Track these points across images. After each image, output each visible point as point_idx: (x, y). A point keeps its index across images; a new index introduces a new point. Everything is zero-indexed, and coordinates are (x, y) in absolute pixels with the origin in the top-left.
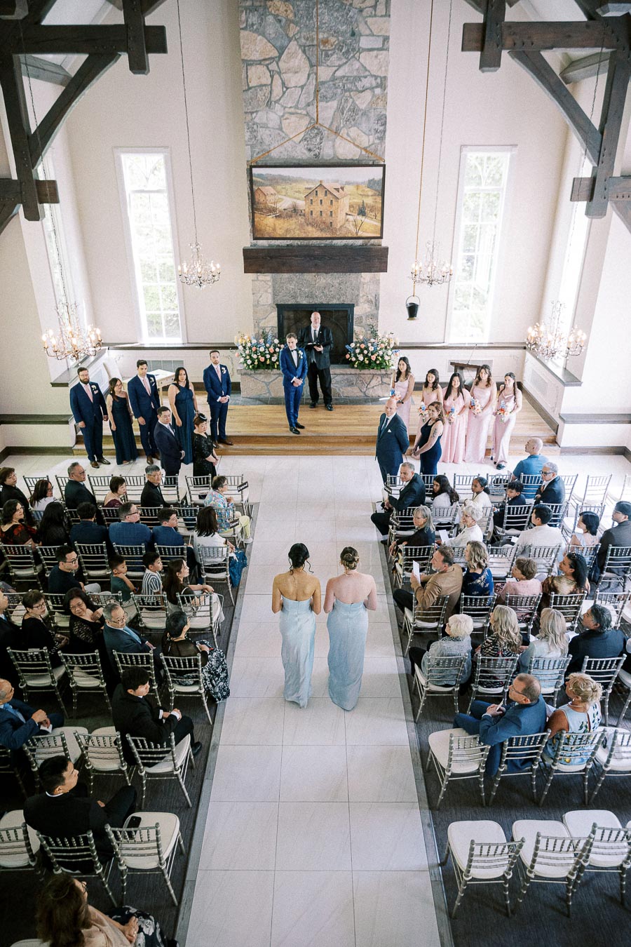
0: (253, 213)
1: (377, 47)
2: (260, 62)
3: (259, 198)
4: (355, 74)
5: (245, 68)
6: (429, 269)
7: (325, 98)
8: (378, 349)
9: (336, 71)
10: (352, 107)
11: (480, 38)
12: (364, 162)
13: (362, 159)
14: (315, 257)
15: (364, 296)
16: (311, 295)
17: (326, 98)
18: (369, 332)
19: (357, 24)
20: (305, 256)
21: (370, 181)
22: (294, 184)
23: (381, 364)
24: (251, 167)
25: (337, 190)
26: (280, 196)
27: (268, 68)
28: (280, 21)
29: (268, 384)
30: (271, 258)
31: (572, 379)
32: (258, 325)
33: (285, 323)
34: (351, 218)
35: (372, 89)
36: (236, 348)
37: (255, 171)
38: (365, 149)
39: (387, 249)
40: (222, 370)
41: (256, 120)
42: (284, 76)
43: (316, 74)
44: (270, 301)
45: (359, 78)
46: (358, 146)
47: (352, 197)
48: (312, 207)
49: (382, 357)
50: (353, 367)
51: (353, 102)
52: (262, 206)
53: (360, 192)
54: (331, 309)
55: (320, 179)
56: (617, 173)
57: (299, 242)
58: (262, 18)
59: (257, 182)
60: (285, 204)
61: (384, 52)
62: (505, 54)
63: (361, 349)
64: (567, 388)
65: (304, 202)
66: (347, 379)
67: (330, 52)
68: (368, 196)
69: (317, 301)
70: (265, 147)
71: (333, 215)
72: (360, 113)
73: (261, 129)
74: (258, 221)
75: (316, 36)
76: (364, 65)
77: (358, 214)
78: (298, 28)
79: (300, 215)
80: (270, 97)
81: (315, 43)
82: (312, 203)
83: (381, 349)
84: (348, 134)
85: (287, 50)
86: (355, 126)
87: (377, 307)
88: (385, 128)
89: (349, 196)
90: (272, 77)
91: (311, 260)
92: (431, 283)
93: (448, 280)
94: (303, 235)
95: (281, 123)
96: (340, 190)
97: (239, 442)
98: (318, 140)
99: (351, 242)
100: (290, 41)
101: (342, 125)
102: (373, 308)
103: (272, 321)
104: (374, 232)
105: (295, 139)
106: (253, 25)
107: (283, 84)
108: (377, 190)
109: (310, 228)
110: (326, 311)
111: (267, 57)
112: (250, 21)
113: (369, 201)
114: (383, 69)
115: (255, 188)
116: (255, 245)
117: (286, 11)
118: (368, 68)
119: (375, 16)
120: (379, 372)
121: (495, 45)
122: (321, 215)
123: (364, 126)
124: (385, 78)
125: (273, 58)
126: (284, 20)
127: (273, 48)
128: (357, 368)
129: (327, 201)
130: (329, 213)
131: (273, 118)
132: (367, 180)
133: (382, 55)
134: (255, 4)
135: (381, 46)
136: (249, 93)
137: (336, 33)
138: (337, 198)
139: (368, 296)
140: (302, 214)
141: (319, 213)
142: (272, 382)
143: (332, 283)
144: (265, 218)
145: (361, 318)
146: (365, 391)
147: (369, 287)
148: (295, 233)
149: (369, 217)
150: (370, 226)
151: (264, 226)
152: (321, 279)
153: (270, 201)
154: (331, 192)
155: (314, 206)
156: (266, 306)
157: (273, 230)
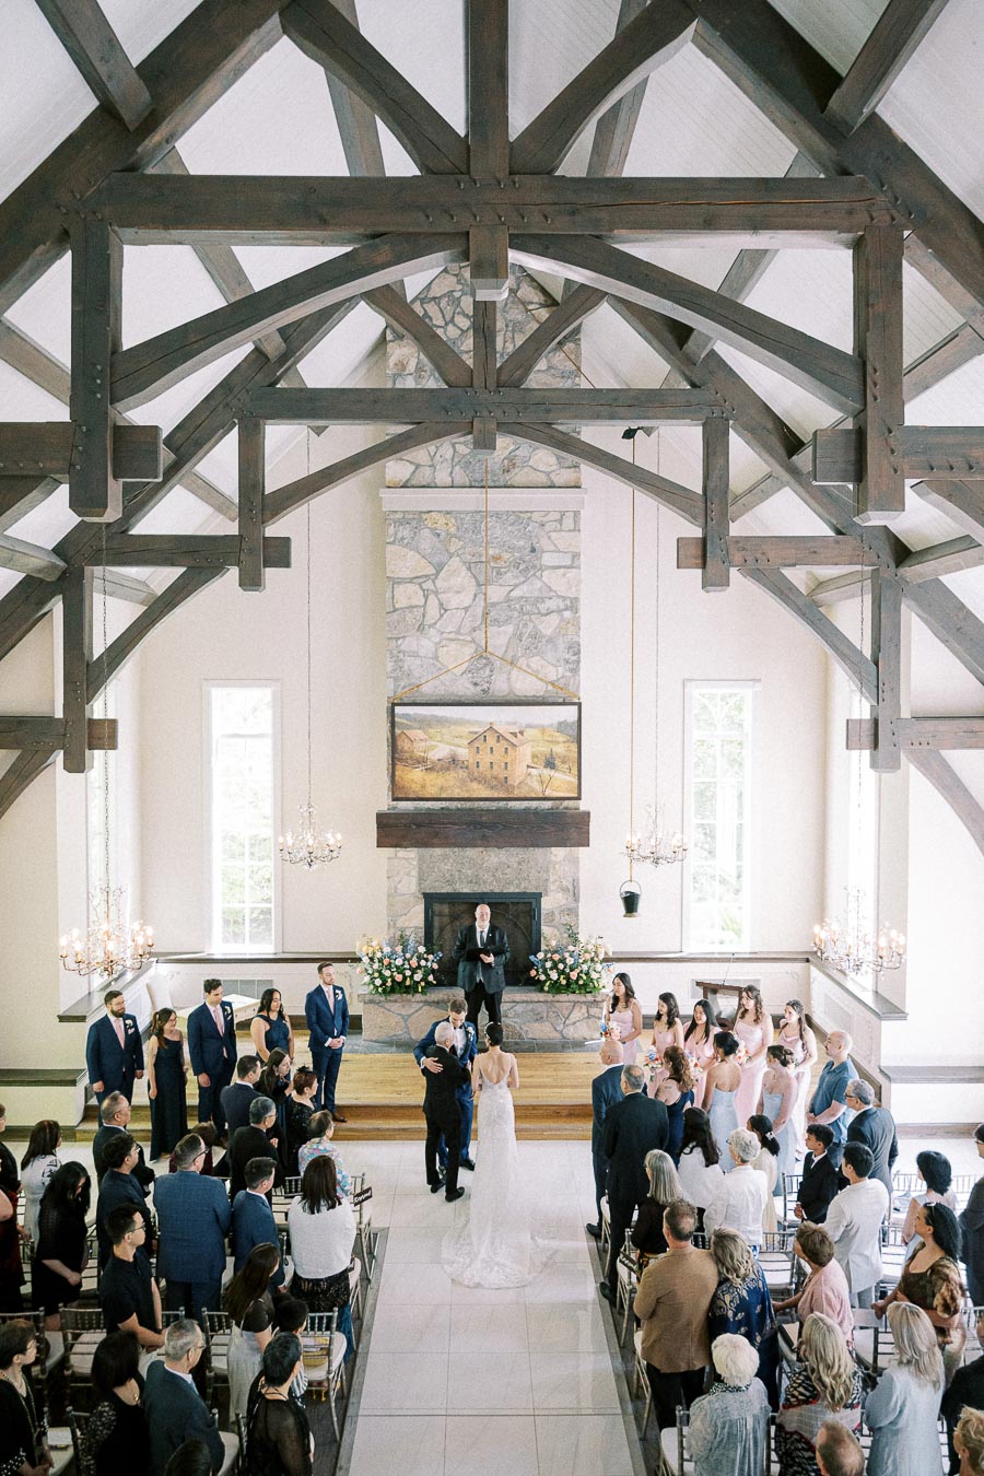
0: (394, 765)
1: (564, 564)
2: (411, 580)
3: (403, 744)
4: (536, 594)
5: (391, 587)
6: (653, 842)
7: (496, 622)
8: (581, 961)
9: (511, 591)
10: (533, 633)
11: (700, 552)
12: (550, 700)
13: (547, 695)
14: (482, 825)
15: (556, 881)
16: (476, 880)
17: (499, 623)
18: (566, 935)
19: (539, 540)
20: (468, 824)
21: (560, 724)
22: (453, 727)
23: (585, 985)
24: (394, 705)
25: (515, 734)
26: (433, 743)
27: (421, 587)
28: (438, 535)
29: (406, 1019)
30: (419, 826)
31: (891, 1009)
32: (395, 924)
33: (436, 922)
34: (534, 772)
35: (559, 611)
36: (359, 960)
37: (397, 709)
38: (553, 684)
39: (588, 814)
40: (335, 994)
41: (402, 648)
42: (440, 596)
43: (485, 594)
44: (414, 888)
45: (543, 602)
46: (541, 680)
47: (536, 744)
48: (478, 756)
49: (587, 974)
50: (542, 990)
51: (534, 627)
52: (407, 755)
53: (547, 738)
54: (507, 901)
55: (491, 720)
56: (905, 714)
57: (453, 805)
58: (416, 530)
59: (402, 724)
60: (439, 752)
61: (574, 570)
62: (733, 572)
63: (554, 961)
64: (885, 1024)
65: (467, 751)
66: (532, 1010)
67: (503, 570)
68: (558, 742)
69: (486, 889)
70: (413, 681)
71: (509, 768)
72: (544, 640)
73: (408, 658)
74: (401, 777)
75: (484, 552)
76: (549, 584)
77: (545, 767)
78: (461, 543)
79: (462, 768)
80: (423, 620)
81: (484, 559)
82: (478, 752)
83: (585, 962)
84: (528, 666)
85: (447, 567)
86: (537, 655)
87: (576, 900)
88: (579, 658)
89: (531, 743)
90: (426, 597)
91: (475, 828)
92: (656, 862)
93: (680, 857)
94: (466, 795)
95: (436, 651)
96: (519, 735)
97: (358, 1116)
98: (488, 672)
99: (534, 804)
100: (451, 557)
101: (520, 654)
102: (571, 899)
103: (415, 918)
104: (569, 791)
105: (456, 671)
106: (403, 539)
107: (441, 604)
108: (570, 735)
109: (475, 785)
110: (499, 904)
111: (420, 574)
112: (399, 535)
113: (559, 749)
114: (574, 589)
115: (397, 731)
116: (394, 808)
117: (447, 524)
118: (554, 589)
119: (561, 530)
120: (582, 998)
121: (720, 562)
122: (492, 767)
123: (550, 656)
124: (577, 599)
125: (429, 576)
126: (443, 534)
127: (428, 564)
128: (548, 992)
129: (500, 747)
130: (503, 765)
131: (426, 645)
132: (555, 721)
133: (572, 573)
134: (407, 516)
135: (569, 563)
136: (395, 615)
137: (512, 548)
138: (514, 745)
139: (562, 882)
140: (463, 766)
141: (488, 765)
142: (412, 1014)
143: (507, 862)
144: (410, 771)
145: (552, 914)
146: (562, 1030)
147: (563, 869)
148: (453, 791)
149: (560, 770)
150: (563, 783)
151: (409, 782)
152: (491, 857)
153: (419, 749)
154: (505, 738)
155: (481, 755)
156: (408, 896)
157: (421, 787)
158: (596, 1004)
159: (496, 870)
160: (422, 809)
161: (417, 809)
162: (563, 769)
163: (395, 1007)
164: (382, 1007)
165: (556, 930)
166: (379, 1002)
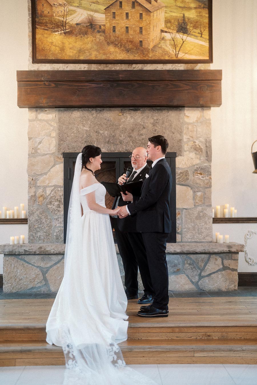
0: (34, 30)
3: (43, 8)
15: (189, 141)
26: (71, 8)
29: (44, 272)
30: (57, 83)
32: (36, 183)
34: (168, 36)
39: (220, 72)
44: (53, 149)
47: (168, 10)
48: (114, 21)
52: (47, 19)
53: (179, 4)
57: (94, 67)
65: (103, 16)
68: (190, 9)
69: (123, 149)
71: (144, 32)
74: (41, 40)
77: (178, 31)
79: (99, 32)
82: (115, 18)
89: (165, 9)
94: (103, 57)
99: (168, 66)
102: (203, 158)
103: (55, 177)
104: (200, 54)
108: (202, 2)
109: (112, 49)
113: (191, 15)
122: (127, 32)
129: (134, 14)
130: (138, 30)
138: (148, 11)
139: (194, 142)
140: (100, 30)
141: (124, 30)
142: (51, 267)
143: (142, 123)
144: (50, 35)
145: (186, 173)
146: (198, 282)
147: (195, 130)
148: (91, 55)
149: (192, 35)
150: (195, 47)
151: (48, 45)
152: (127, 118)
153: (58, 13)
154: (140, 4)
155: (117, 20)
156: (47, 156)
157: (60, 50)
158: (230, 255)
159: (133, 131)
160: (61, 69)
161: (56, 69)
162: (194, 34)
163: (34, 259)
164: (21, 259)
165: (190, 188)
166: (19, 255)
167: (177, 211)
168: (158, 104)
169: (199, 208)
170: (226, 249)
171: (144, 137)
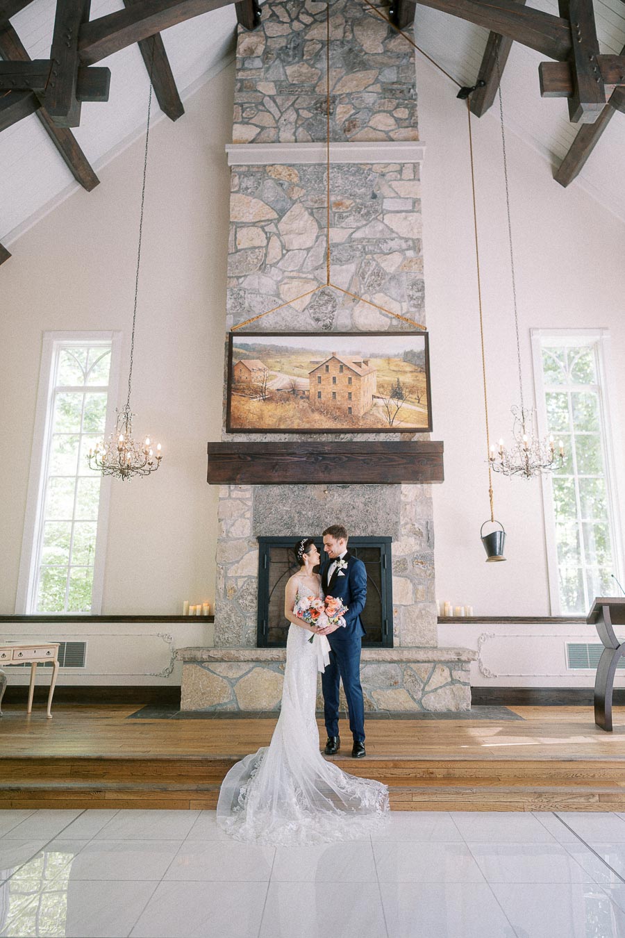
0: (230, 396)
1: (405, 209)
2: (254, 224)
3: (240, 374)
4: (378, 236)
5: (234, 231)
7: (339, 261)
9: (352, 233)
10: (376, 271)
12: (395, 331)
13: (392, 328)
15: (406, 524)
16: (318, 523)
17: (341, 262)
19: (379, 188)
20: (309, 456)
21: (406, 354)
22: (293, 357)
24: (231, 335)
25: (358, 364)
26: (274, 373)
27: (264, 230)
28: (281, 185)
29: (233, 684)
32: (226, 573)
33: (272, 569)
34: (380, 402)
37: (236, 340)
38: (398, 317)
39: (441, 444)
41: (242, 285)
43: (327, 236)
44: (248, 531)
45: (385, 241)
46: (387, 316)
47: (381, 373)
48: (319, 387)
51: (377, 265)
52: (244, 385)
53: (393, 368)
55: (334, 351)
57: (295, 438)
58: (260, 181)
59: (239, 353)
60: (279, 381)
61: (415, 214)
65: (308, 380)
66: (384, 673)
67: (344, 214)
68: (405, 372)
71: (353, 397)
72: (387, 278)
73: (249, 295)
74: (236, 407)
75: (326, 199)
76: (391, 227)
77: (392, 397)
78: (304, 191)
79: (302, 398)
80: (265, 260)
81: (326, 205)
82: (320, 382)
85: (289, 212)
86: (380, 292)
88: (423, 294)
89: (377, 373)
90: (268, 239)
91: (317, 459)
92: (529, 472)
94: (307, 426)
95: (278, 288)
96: (363, 365)
98: (330, 308)
99: (382, 437)
100: (293, 204)
101: (363, 291)
102: (423, 544)
103: (248, 567)
104: (418, 422)
105: (297, 307)
106: (247, 188)
107: (283, 247)
108: (418, 365)
109: (316, 416)
111: (263, 219)
112: (244, 185)
113: (407, 379)
114: (415, 231)
115: (235, 361)
116: (228, 442)
117: (290, 175)
118: (395, 230)
119: (401, 180)
122: (335, 397)
123: (394, 292)
124: (419, 239)
125: (271, 220)
126: (286, 184)
127: (271, 210)
129: (343, 379)
130: (346, 395)
131: (267, 283)
132: (401, 351)
133: (413, 217)
134: (251, 170)
135: (411, 208)
136: (237, 256)
137: (353, 195)
138: (358, 375)
139: (413, 525)
140: (304, 396)
141: (331, 395)
142: (241, 677)
143: (352, 503)
144: (247, 401)
145: (404, 562)
146: (421, 699)
147: (414, 510)
148: (293, 423)
149: (408, 401)
150: (411, 414)
151: (245, 413)
152: (334, 496)
153: (256, 379)
154: (349, 368)
155: (323, 385)
156: (241, 541)
157: (259, 418)
158: (460, 664)
159: (340, 511)
160: (258, 440)
161: (253, 441)
162: (410, 399)
163: (221, 668)
164: (204, 667)
165: (409, 581)
166: (202, 662)
167: (393, 608)
168: (369, 480)
169: (421, 605)
170: (454, 657)
171: (354, 519)
